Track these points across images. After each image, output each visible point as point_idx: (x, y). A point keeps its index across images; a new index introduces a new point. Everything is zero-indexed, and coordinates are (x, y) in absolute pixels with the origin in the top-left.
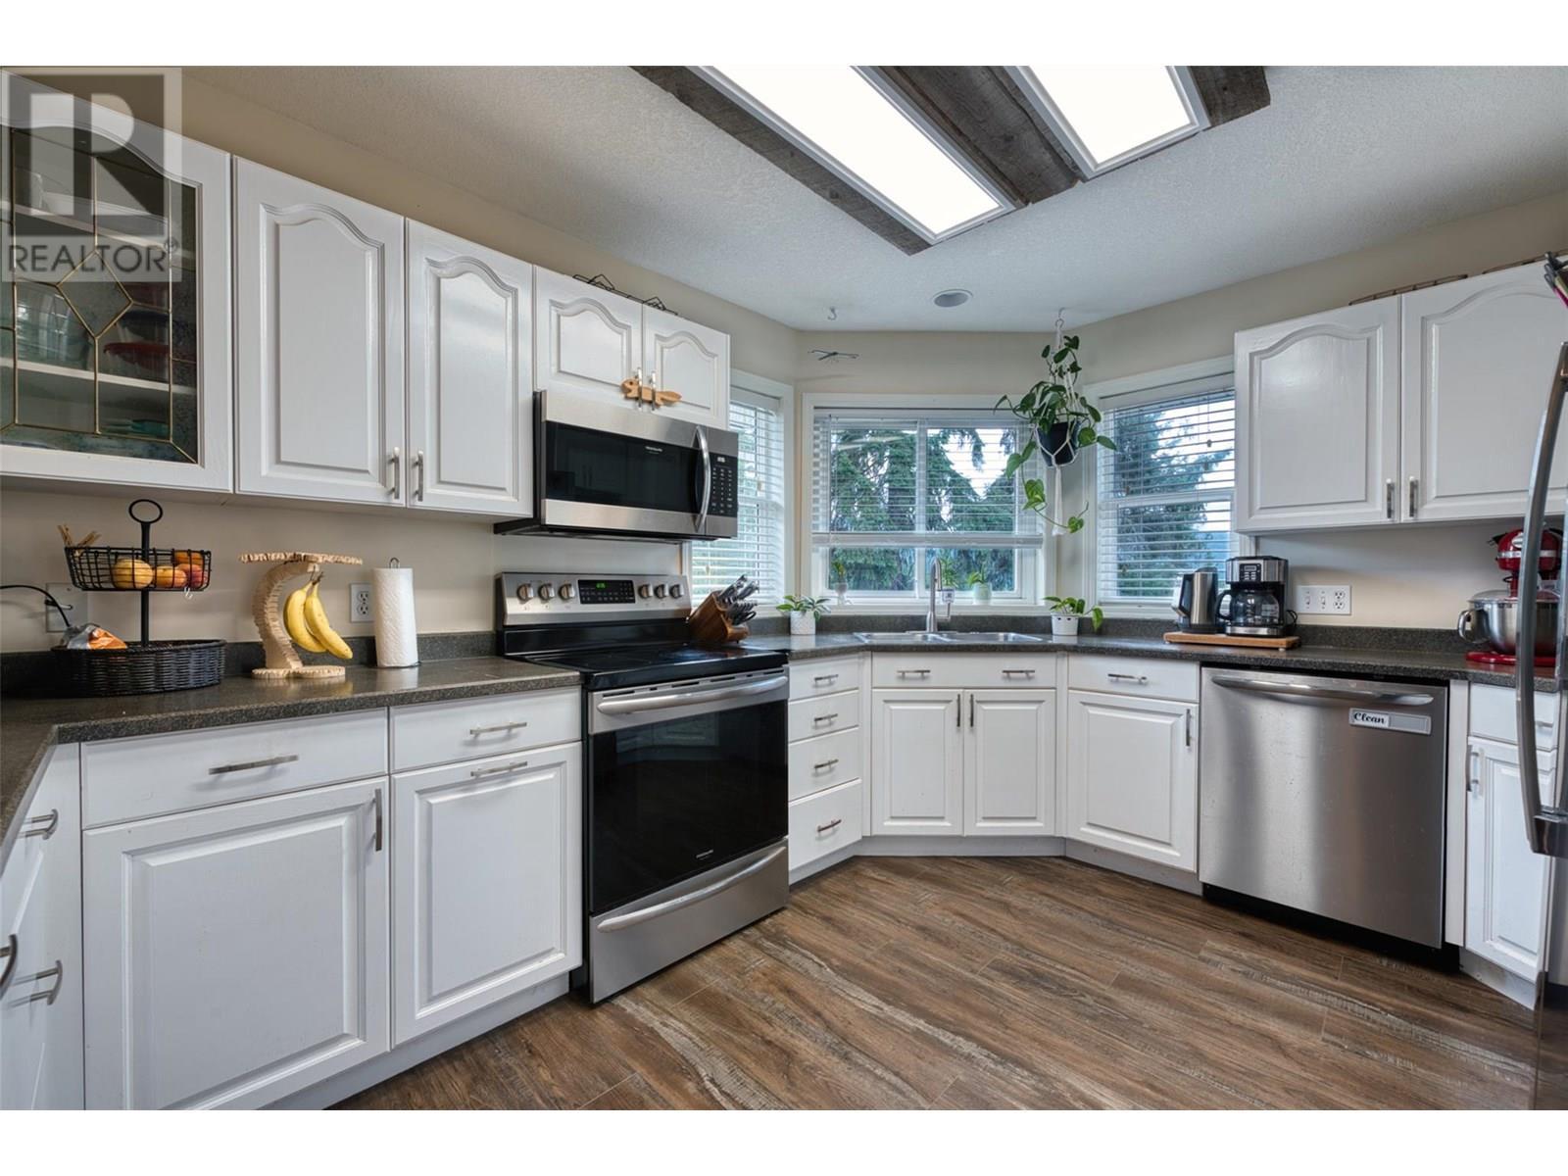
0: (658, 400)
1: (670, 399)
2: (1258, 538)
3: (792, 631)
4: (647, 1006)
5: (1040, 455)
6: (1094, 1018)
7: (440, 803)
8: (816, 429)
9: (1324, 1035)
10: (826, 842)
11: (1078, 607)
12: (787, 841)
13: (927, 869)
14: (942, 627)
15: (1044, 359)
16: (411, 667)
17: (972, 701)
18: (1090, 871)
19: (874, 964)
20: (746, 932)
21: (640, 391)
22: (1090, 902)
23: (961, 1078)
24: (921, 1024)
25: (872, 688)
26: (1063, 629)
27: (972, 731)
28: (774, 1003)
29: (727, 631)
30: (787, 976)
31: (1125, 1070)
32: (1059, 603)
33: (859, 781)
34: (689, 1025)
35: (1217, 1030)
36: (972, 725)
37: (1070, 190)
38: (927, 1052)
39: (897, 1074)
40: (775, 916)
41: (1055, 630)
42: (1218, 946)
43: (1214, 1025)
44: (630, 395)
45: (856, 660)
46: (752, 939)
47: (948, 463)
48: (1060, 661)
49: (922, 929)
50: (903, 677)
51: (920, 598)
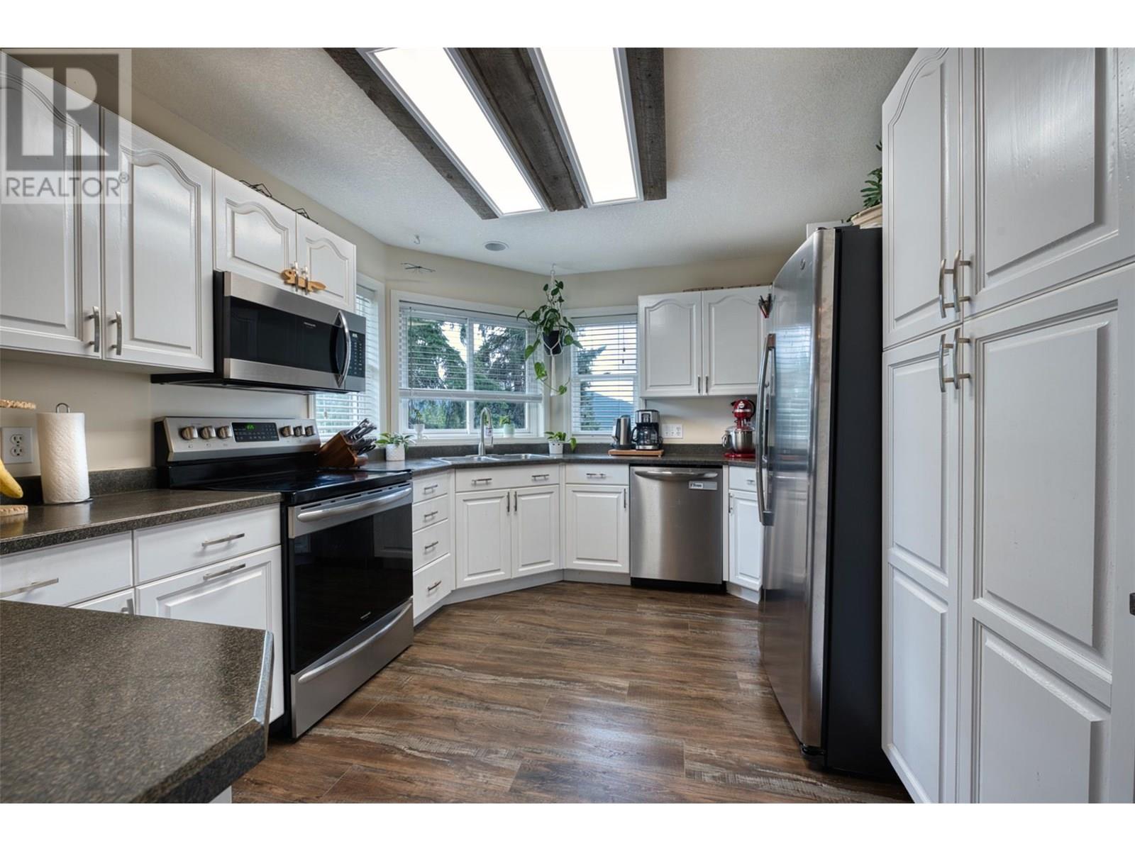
0: (309, 288)
1: (318, 287)
2: (646, 400)
3: (388, 459)
4: (339, 728)
5: (543, 349)
6: (602, 651)
7: (175, 606)
8: (400, 315)
9: (690, 630)
10: (433, 597)
11: (562, 437)
12: (412, 599)
13: (492, 603)
14: (488, 451)
15: (544, 292)
16: (86, 502)
17: (515, 496)
18: (579, 585)
19: (483, 659)
20: (390, 666)
21: (297, 279)
22: (583, 600)
23: (551, 696)
24: (521, 680)
25: (456, 492)
26: (555, 450)
27: (515, 514)
28: (430, 697)
29: (354, 460)
30: (430, 681)
31: (622, 668)
32: (553, 436)
33: (449, 554)
34: (378, 727)
35: (653, 640)
36: (516, 510)
37: (578, 210)
38: (530, 691)
39: (518, 707)
40: (406, 652)
41: (551, 451)
42: (643, 606)
43: (651, 638)
44: (289, 281)
45: (446, 475)
46: (397, 668)
47: (445, 339)
48: (561, 468)
49: (503, 634)
50: (475, 484)
51: (471, 433)
